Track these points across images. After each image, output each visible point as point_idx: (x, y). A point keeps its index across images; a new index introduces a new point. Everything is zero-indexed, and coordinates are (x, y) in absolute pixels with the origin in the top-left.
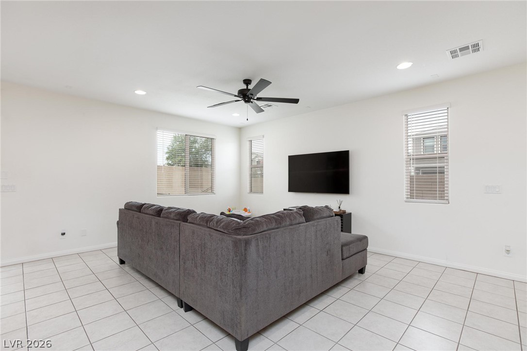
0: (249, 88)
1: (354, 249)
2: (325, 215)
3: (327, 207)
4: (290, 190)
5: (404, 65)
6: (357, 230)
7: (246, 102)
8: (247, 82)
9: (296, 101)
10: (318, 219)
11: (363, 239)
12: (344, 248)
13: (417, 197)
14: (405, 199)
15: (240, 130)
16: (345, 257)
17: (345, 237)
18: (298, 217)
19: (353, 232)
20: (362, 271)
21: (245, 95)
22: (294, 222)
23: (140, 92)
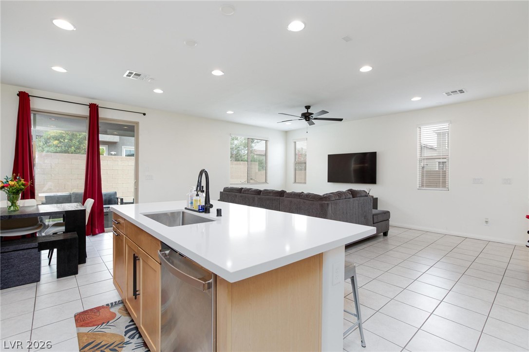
0: (309, 112)
1: (381, 219)
2: (363, 195)
3: (364, 191)
4: (329, 181)
5: (416, 99)
6: (381, 208)
7: (307, 120)
8: (308, 107)
9: (341, 120)
10: (359, 197)
11: (387, 214)
12: (374, 216)
13: (427, 186)
14: (418, 188)
15: (286, 133)
16: (375, 222)
17: (374, 211)
18: (349, 194)
19: (379, 209)
20: (385, 234)
21: (307, 117)
22: (347, 197)
23: (230, 112)
